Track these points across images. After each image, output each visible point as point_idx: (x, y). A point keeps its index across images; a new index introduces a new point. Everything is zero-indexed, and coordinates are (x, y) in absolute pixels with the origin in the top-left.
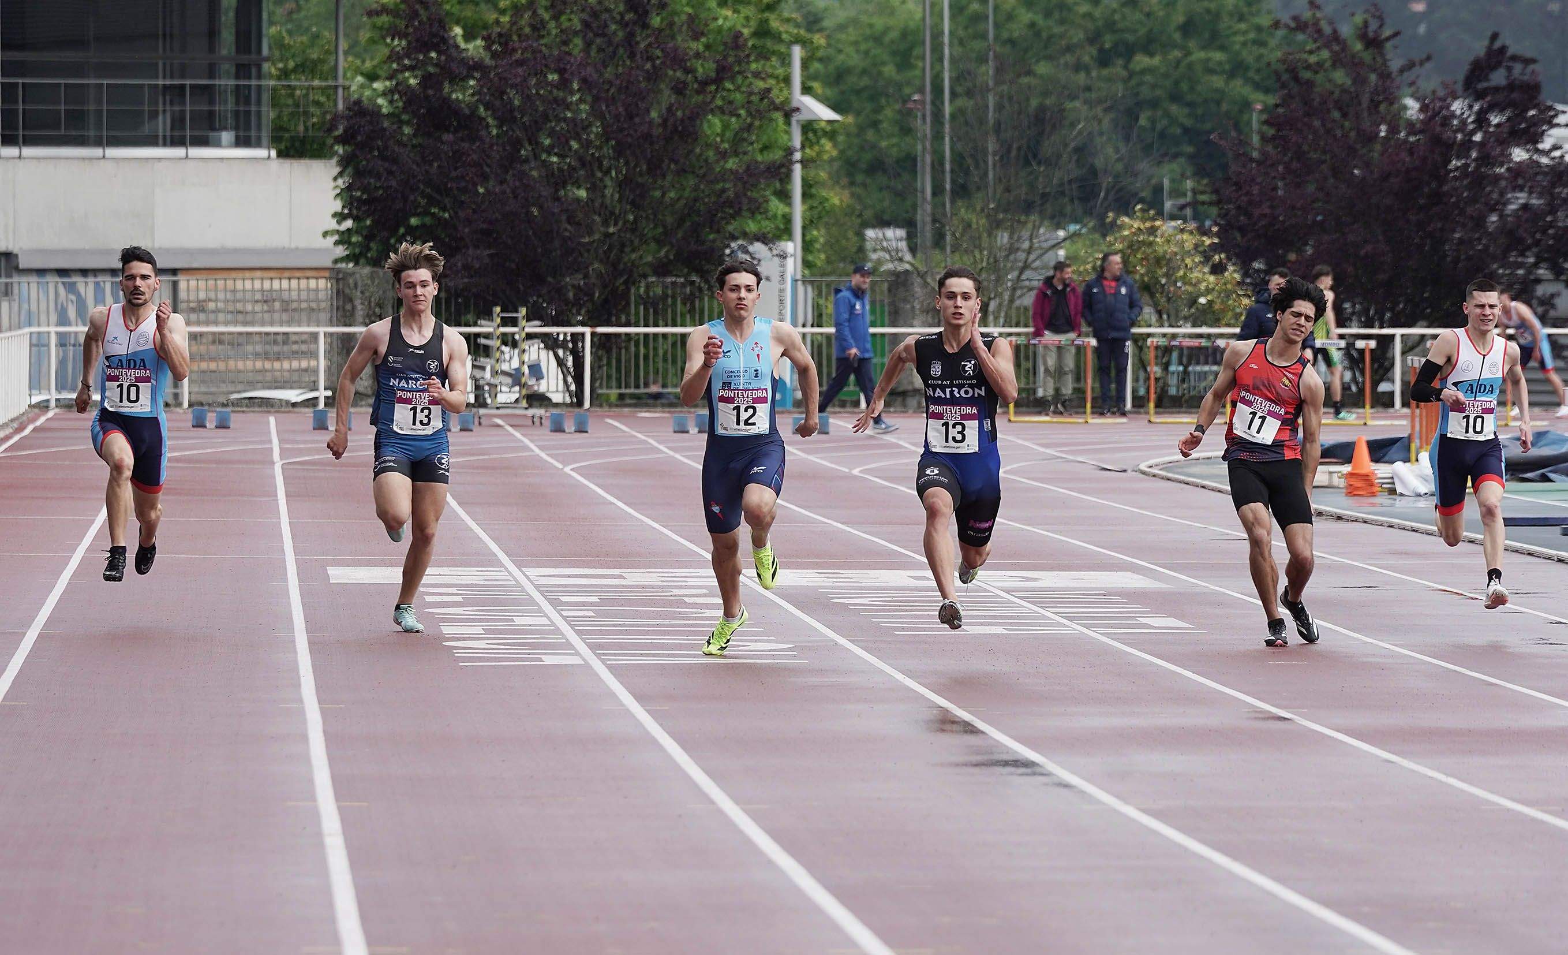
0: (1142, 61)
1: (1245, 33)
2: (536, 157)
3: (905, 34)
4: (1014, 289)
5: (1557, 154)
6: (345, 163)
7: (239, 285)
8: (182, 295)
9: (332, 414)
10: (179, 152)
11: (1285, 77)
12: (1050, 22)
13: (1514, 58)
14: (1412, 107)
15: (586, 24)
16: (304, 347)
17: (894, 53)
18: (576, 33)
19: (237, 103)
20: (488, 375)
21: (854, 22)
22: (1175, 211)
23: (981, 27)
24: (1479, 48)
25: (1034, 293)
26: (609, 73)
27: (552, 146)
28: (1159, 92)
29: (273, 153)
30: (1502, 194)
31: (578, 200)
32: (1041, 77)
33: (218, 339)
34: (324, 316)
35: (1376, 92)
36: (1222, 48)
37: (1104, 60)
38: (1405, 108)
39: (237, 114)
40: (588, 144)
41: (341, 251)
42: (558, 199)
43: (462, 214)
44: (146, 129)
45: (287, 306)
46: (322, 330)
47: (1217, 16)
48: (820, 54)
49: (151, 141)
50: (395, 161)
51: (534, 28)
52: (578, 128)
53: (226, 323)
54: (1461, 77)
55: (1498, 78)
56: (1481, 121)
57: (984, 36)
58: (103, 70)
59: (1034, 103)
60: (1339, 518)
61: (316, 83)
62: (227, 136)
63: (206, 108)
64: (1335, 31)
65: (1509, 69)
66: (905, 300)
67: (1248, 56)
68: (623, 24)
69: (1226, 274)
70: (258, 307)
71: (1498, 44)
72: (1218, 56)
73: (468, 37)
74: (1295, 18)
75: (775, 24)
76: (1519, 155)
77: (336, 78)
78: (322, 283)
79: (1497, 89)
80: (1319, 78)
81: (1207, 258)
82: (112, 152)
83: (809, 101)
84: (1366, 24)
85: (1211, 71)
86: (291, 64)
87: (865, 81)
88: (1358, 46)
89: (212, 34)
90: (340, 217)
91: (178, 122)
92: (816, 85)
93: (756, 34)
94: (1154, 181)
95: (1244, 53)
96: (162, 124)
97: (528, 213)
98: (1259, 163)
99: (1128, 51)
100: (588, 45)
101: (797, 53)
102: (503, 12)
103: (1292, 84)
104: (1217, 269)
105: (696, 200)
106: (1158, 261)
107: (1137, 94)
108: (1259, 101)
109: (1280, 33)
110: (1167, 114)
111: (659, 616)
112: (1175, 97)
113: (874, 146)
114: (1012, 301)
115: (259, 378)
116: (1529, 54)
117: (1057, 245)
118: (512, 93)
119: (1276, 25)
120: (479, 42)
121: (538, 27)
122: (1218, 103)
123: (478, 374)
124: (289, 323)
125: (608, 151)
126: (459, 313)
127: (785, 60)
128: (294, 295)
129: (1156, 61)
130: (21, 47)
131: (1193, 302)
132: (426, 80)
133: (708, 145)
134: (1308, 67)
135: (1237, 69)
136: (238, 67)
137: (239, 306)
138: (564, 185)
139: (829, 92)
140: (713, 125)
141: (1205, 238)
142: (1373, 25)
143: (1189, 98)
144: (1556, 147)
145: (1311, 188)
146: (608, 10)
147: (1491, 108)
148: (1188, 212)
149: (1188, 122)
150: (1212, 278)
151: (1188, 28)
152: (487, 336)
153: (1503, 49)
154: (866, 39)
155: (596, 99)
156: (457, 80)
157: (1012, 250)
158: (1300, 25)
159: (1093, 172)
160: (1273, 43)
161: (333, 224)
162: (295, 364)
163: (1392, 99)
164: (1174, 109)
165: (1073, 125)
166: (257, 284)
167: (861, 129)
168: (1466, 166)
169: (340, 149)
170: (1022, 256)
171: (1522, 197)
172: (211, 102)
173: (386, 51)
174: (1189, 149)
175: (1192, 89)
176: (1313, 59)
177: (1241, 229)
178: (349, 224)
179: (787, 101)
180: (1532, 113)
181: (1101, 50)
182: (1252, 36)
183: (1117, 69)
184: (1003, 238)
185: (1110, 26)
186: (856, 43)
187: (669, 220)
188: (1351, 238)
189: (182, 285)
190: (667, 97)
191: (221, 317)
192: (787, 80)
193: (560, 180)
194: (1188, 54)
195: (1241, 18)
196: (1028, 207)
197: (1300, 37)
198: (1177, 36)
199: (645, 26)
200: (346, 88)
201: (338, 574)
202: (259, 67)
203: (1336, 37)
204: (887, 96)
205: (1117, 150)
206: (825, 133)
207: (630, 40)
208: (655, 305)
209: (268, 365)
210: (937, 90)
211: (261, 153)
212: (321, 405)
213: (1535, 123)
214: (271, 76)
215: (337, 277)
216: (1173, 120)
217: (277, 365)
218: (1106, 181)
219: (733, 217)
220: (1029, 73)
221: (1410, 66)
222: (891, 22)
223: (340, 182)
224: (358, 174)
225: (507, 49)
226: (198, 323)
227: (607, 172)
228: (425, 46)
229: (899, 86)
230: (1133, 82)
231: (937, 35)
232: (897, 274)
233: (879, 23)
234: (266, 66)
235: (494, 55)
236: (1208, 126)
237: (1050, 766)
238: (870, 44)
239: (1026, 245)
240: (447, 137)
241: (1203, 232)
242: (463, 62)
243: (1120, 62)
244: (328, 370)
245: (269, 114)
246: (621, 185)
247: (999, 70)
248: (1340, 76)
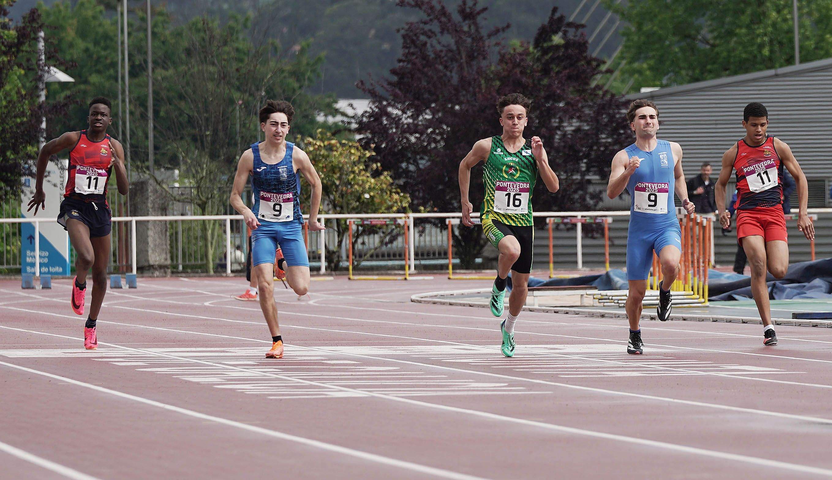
13: (570, 25)
24: (545, 18)
35: (471, 50)
54: (532, 38)
55: (558, 39)
64: (443, 8)
65: (566, 32)
69: (382, 177)
71: (557, 15)
80: (433, 41)
81: (368, 167)
84: (464, 3)
88: (459, 19)
104: (376, 174)
106: (333, 170)
131: (359, 199)
134: (424, 33)
141: (367, 152)
142: (470, 4)
144: (598, 88)
150: (373, 180)
153: (561, 19)
158: (418, 3)
176: (427, 28)
203: (443, 12)
221: (497, 31)
241: (365, 147)
248: (448, 40)
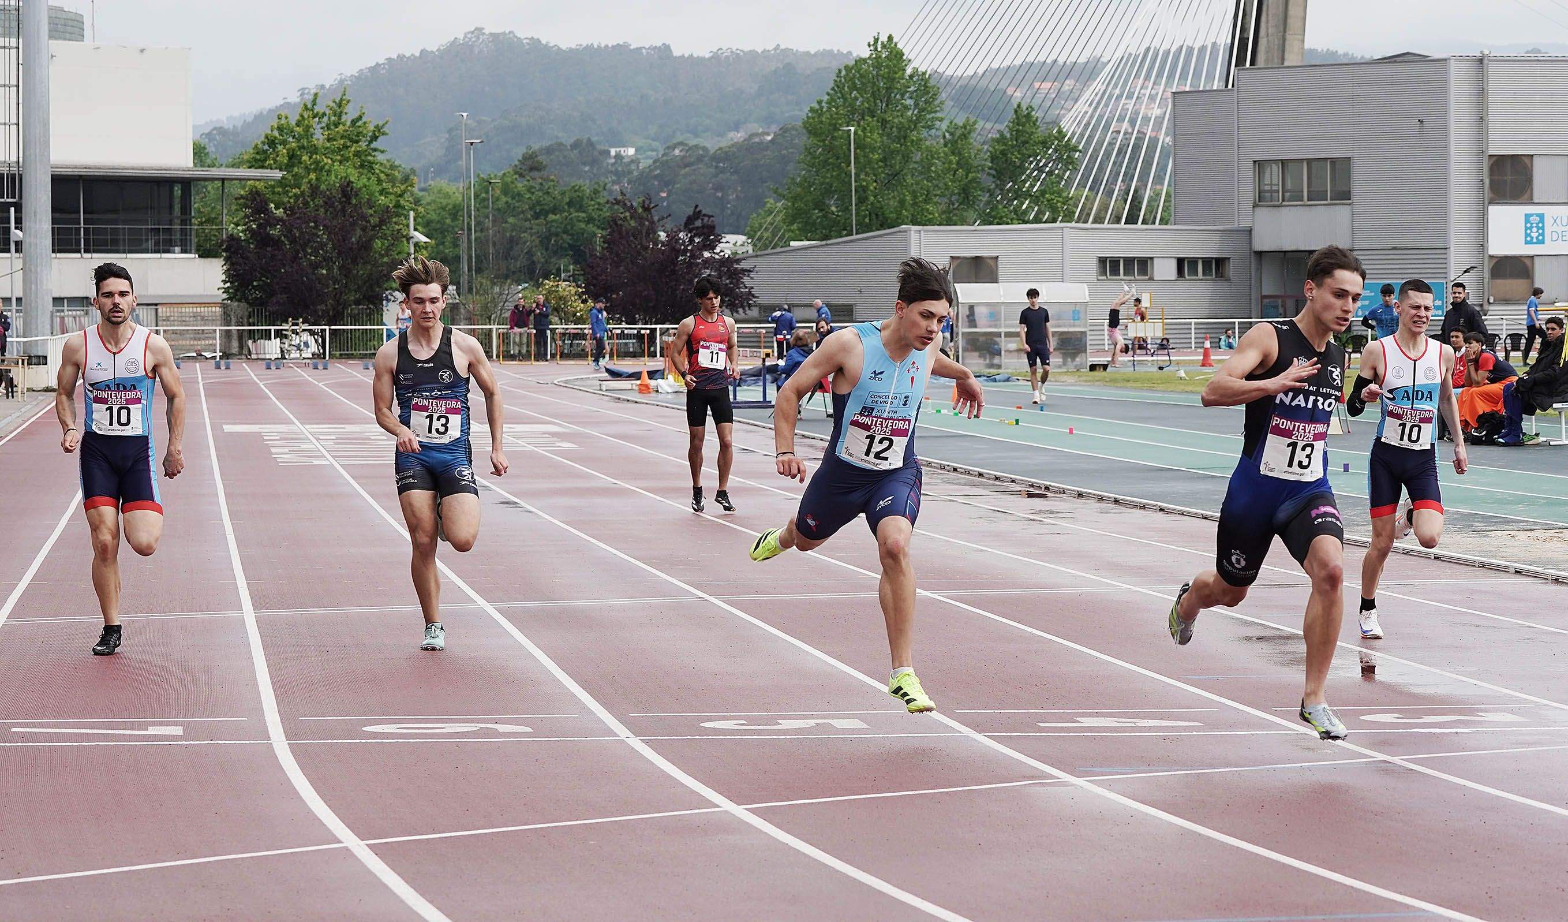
0: (551, 217)
1: (593, 206)
2: (305, 257)
3: (454, 206)
4: (501, 310)
5: (722, 254)
6: (226, 259)
7: (183, 310)
8: (160, 314)
9: (223, 362)
10: (158, 255)
11: (611, 223)
12: (514, 201)
13: (705, 215)
14: (663, 235)
15: (326, 203)
16: (210, 335)
17: (450, 214)
18: (321, 206)
19: (181, 235)
20: (286, 346)
21: (434, 201)
22: (567, 278)
23: (486, 203)
24: (690, 211)
25: (510, 312)
26: (335, 223)
27: (312, 252)
28: (559, 230)
29: (197, 256)
30: (700, 271)
31: (323, 274)
32: (511, 223)
33: (174, 332)
34: (219, 323)
35: (648, 229)
36: (584, 212)
37: (537, 216)
38: (659, 236)
39: (181, 240)
40: (327, 252)
41: (225, 296)
42: (314, 274)
43: (275, 281)
44: (144, 246)
45: (203, 318)
46: (218, 328)
47: (582, 198)
48: (421, 215)
49: (146, 251)
50: (247, 258)
51: (304, 204)
52: (322, 246)
53: (178, 326)
54: (683, 224)
55: (698, 223)
56: (691, 240)
57: (487, 207)
58: (125, 222)
59: (508, 235)
60: (636, 402)
61: (214, 227)
62: (177, 249)
63: (168, 237)
64: (631, 205)
65: (702, 220)
66: (457, 315)
67: (595, 215)
68: (341, 203)
70: (191, 319)
71: (698, 210)
72: (583, 215)
73: (277, 208)
74: (615, 199)
75: (402, 202)
76: (706, 254)
77: (222, 225)
78: (218, 309)
79: (698, 228)
80: (626, 223)
81: (580, 297)
82: (129, 255)
83: (416, 234)
84: (644, 201)
85: (580, 221)
86: (204, 219)
87: (439, 226)
88: (640, 210)
89: (171, 207)
90: (225, 282)
91: (157, 243)
92: (419, 228)
93: (394, 207)
94: (557, 266)
95: (593, 214)
96: (150, 244)
97: (302, 280)
98: (600, 258)
99: (547, 213)
100: (327, 211)
101: (412, 214)
102: (290, 198)
103: (614, 226)
104: (584, 302)
105: (371, 274)
106: (560, 298)
107: (550, 231)
108: (599, 233)
109: (608, 206)
110: (562, 239)
111: (360, 444)
112: (565, 232)
113: (443, 252)
114: (501, 315)
115: (192, 348)
116: (710, 214)
117: (519, 292)
118: (295, 231)
119: (607, 202)
120: (281, 210)
121: (306, 204)
122: (583, 234)
123: (282, 346)
124: (205, 325)
125: (335, 254)
126: (274, 321)
127: (407, 217)
128: (206, 314)
129: (558, 216)
130: (92, 213)
131: (575, 315)
132: (259, 226)
133: (376, 252)
134: (621, 219)
135: (590, 220)
136: (181, 220)
137: (184, 319)
138: (317, 268)
139: (424, 230)
140: (378, 244)
141: (579, 289)
142: (647, 202)
143: (571, 232)
144: (721, 251)
145: (622, 268)
146: (335, 197)
147: (695, 235)
148: (571, 278)
149: (570, 242)
150: (582, 305)
151: (570, 204)
152: (286, 330)
153: (700, 211)
154: (439, 208)
155: (330, 233)
156: (273, 226)
157: (501, 294)
158: (618, 202)
159: (533, 262)
160: (605, 210)
161: (222, 285)
162: (207, 342)
163: (655, 233)
164: (565, 236)
165: (525, 243)
166: (191, 310)
167: (437, 245)
168: (685, 259)
169: (224, 254)
170: (505, 296)
171: (708, 272)
172: (171, 235)
173: (243, 214)
174: (571, 253)
175: (572, 228)
176: (622, 216)
177: (593, 285)
178: (228, 284)
179: (408, 234)
180: (712, 237)
181: (535, 212)
182: (596, 206)
183: (541, 220)
184: (497, 289)
185: (538, 203)
186: (435, 210)
187: (360, 282)
188: (639, 289)
189: (160, 310)
190: (359, 232)
191: (176, 323)
192: (408, 226)
193: (316, 266)
194: (571, 214)
195: (592, 200)
196: (507, 277)
197: (616, 207)
198: (566, 207)
199: (350, 203)
200: (227, 229)
201: (227, 428)
202: (190, 220)
203: (632, 207)
204: (448, 231)
205: (542, 254)
206: (423, 248)
207: (343, 210)
208: (354, 317)
209: (195, 343)
210: (470, 229)
211: (192, 256)
212: (218, 359)
213: (712, 241)
214: (195, 224)
215: (224, 306)
216: (564, 241)
217: (199, 342)
218: (539, 266)
219: (387, 281)
220: (506, 222)
221: (663, 218)
222: (450, 201)
223: (225, 267)
224: (232, 264)
225: (293, 213)
226: (167, 326)
227: (335, 263)
228: (259, 212)
229: (453, 227)
230: (548, 226)
231: (469, 206)
232: (454, 304)
233: (444, 202)
234: (193, 220)
235: (288, 215)
236: (579, 243)
237: (523, 504)
238: (441, 210)
239: (507, 292)
240: (269, 249)
241: (580, 286)
242: (275, 218)
243: (543, 217)
244: (220, 344)
245: (195, 240)
246: (340, 268)
247: (494, 221)
248: (633, 223)
